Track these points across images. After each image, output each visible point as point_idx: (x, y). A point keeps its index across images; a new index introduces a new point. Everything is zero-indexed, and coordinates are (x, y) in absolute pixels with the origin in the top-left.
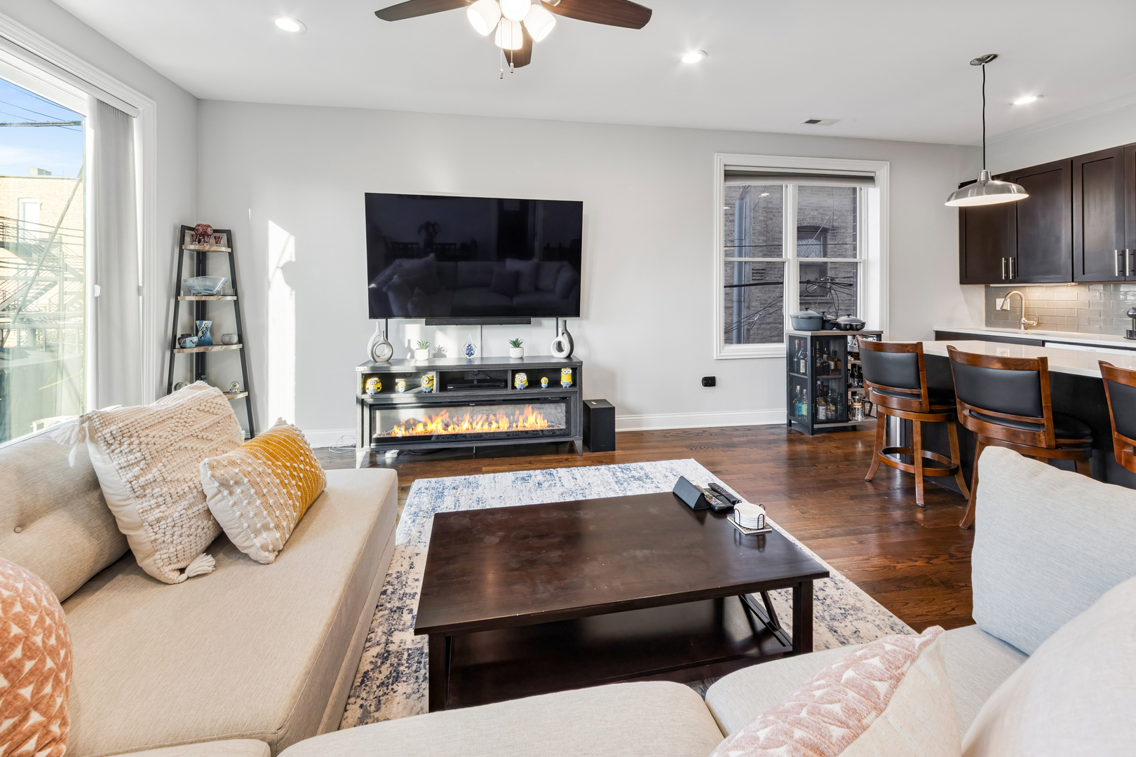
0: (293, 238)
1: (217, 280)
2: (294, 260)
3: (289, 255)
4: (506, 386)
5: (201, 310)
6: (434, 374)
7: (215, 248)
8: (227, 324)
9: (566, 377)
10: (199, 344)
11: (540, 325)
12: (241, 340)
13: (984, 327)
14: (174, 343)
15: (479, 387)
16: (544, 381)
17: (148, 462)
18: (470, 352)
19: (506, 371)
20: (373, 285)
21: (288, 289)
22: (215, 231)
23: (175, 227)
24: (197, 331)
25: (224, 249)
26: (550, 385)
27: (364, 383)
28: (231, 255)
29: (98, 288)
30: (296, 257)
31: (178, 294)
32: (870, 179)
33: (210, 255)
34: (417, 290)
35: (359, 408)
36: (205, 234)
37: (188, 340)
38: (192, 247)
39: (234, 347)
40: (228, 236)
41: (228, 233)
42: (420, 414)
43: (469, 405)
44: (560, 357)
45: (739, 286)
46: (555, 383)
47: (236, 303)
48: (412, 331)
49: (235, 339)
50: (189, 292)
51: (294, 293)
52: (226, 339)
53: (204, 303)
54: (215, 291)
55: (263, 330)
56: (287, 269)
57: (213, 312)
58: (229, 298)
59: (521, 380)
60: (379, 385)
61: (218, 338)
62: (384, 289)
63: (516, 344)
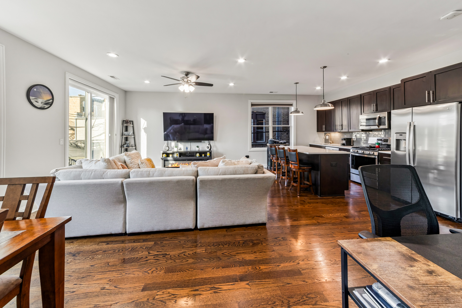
0: (146, 122)
1: (130, 132)
2: (146, 127)
3: (145, 126)
4: (194, 156)
5: (126, 139)
6: (178, 153)
7: (130, 125)
8: (132, 143)
9: (208, 154)
10: (127, 147)
11: (205, 142)
12: (135, 146)
13: (324, 143)
14: (122, 146)
15: (189, 156)
16: (203, 155)
17: (132, 159)
18: (187, 148)
19: (194, 153)
20: (165, 133)
21: (145, 133)
22: (130, 121)
23: (122, 121)
24: (126, 144)
25: (131, 125)
26: (205, 156)
27: (163, 155)
28: (133, 126)
29: (110, 134)
30: (147, 126)
31: (122, 135)
32: (292, 105)
33: (128, 127)
34: (177, 134)
35: (161, 160)
36: (128, 122)
37: (125, 145)
38: (125, 125)
39: (134, 147)
40: (132, 122)
41: (132, 121)
42: (174, 162)
43: (186, 161)
44: (208, 150)
45: (278, 131)
46: (206, 156)
47: (134, 137)
48: (173, 144)
49: (134, 146)
50: (124, 135)
51: (146, 134)
52: (132, 145)
53: (127, 137)
54: (130, 135)
55: (140, 143)
56: (145, 129)
57: (129, 139)
58: (133, 136)
59: (198, 155)
60: (166, 156)
61: (130, 145)
62: (169, 134)
63: (198, 147)
